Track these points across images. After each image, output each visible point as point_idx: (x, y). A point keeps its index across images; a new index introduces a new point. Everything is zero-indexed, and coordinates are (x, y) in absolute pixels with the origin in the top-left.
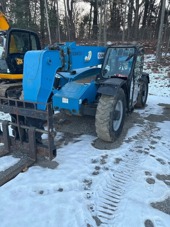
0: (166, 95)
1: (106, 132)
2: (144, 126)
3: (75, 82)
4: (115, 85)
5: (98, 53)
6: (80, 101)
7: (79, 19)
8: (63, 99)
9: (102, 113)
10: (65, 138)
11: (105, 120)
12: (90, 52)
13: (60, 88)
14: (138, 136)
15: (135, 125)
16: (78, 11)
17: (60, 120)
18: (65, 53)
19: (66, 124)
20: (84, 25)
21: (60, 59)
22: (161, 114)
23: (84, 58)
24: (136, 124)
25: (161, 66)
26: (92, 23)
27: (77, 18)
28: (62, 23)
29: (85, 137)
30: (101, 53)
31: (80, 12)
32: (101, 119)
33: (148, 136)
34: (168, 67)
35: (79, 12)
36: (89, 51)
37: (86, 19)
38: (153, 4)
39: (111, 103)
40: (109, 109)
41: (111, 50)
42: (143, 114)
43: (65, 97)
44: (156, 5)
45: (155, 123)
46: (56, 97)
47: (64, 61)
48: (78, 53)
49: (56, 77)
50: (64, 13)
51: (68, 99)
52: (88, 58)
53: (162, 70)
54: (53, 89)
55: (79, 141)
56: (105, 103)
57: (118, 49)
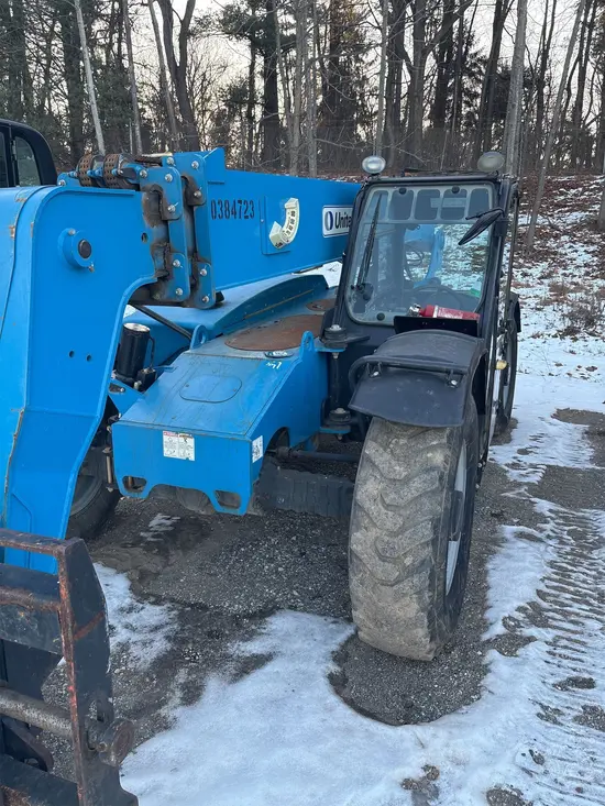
0: (564, 370)
1: (413, 624)
2: (548, 537)
3: (219, 347)
4: (448, 372)
5: (325, 211)
6: (258, 444)
7: (210, 98)
8: (166, 438)
9: (389, 525)
10: (184, 641)
11: (408, 561)
12: (292, 205)
13: (149, 381)
14: (545, 605)
15: (508, 536)
16: (204, 74)
17: (153, 523)
18: (172, 208)
19: (185, 548)
20: (231, 118)
21: (145, 236)
22: (591, 466)
23: (267, 233)
24: (508, 530)
25: (521, 261)
26: (258, 111)
27: (203, 94)
28: (149, 114)
29: (287, 634)
30: (334, 210)
31: (213, 74)
32: (383, 559)
33: (592, 601)
34: (545, 264)
35: (207, 75)
36: (287, 197)
37: (239, 96)
38: (467, 50)
39: (432, 469)
40: (424, 500)
41: (380, 194)
42: (514, 466)
43: (177, 431)
44: (476, 54)
45: (587, 513)
46: (130, 428)
47: (165, 247)
48: (238, 206)
49: (130, 326)
50: (155, 80)
51: (191, 442)
52: (284, 231)
53: (525, 275)
54: (113, 387)
55: (259, 661)
56: (400, 471)
57: (416, 191)
